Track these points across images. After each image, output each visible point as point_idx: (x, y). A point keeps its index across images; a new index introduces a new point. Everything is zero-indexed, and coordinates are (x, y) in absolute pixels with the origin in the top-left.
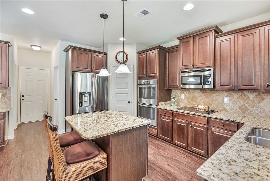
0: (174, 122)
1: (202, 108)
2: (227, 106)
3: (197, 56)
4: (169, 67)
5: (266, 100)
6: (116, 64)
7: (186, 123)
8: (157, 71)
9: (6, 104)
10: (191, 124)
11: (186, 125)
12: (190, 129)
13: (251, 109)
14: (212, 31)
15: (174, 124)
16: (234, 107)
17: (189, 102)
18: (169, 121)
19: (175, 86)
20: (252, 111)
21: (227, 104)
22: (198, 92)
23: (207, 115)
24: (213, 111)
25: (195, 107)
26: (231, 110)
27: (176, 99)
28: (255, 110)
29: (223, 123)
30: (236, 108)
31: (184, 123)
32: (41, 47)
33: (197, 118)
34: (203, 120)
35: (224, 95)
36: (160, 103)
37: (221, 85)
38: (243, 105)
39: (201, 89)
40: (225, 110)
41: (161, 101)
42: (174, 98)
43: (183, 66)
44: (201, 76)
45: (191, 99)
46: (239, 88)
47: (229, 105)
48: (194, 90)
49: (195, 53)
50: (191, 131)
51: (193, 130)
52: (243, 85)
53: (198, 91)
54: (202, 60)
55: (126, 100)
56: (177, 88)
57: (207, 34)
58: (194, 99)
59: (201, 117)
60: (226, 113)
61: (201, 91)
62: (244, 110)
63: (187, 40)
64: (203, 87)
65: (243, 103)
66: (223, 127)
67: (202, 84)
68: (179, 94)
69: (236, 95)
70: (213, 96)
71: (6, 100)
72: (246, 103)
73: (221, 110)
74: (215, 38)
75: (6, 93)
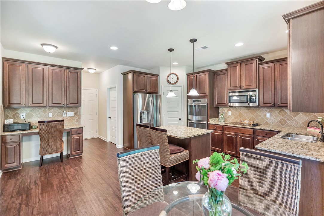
0: (224, 135)
1: (248, 123)
2: (269, 120)
3: (244, 79)
4: (218, 87)
5: (300, 114)
6: (168, 85)
7: (235, 135)
8: (207, 91)
9: (77, 121)
10: (240, 135)
11: (235, 136)
12: (238, 139)
13: (288, 122)
14: (256, 59)
15: (224, 136)
16: (275, 120)
17: (235, 118)
18: (220, 134)
19: (224, 105)
20: (289, 124)
21: (269, 119)
23: (253, 127)
24: (257, 125)
25: (241, 122)
26: (273, 123)
27: (224, 116)
28: (291, 123)
29: (266, 133)
30: (277, 121)
31: (233, 135)
32: (95, 70)
33: (245, 130)
34: (250, 131)
35: (267, 111)
36: (210, 119)
37: (264, 103)
38: (282, 119)
39: (246, 107)
40: (267, 123)
41: (211, 118)
42: (222, 115)
43: (231, 87)
44: (247, 96)
45: (238, 115)
46: (278, 105)
47: (271, 119)
48: (240, 108)
49: (242, 76)
50: (240, 140)
51: (241, 140)
52: (282, 103)
53: (244, 108)
54: (248, 82)
55: (177, 118)
56: (226, 106)
57: (252, 61)
58: (240, 115)
59: (248, 129)
60: (268, 126)
61: (247, 108)
62: (282, 123)
63: (234, 65)
64: (249, 105)
65: (282, 117)
66: (266, 136)
67: (249, 102)
68: (226, 111)
69: (277, 111)
70: (257, 112)
71: (77, 118)
72: (285, 117)
73: (264, 124)
74: (259, 65)
75: (77, 112)
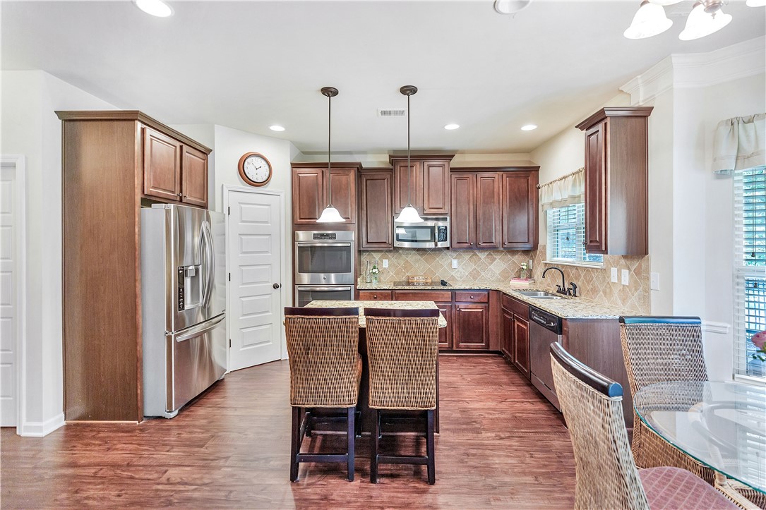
1: (422, 280)
3: (427, 195)
4: (369, 206)
5: (496, 261)
6: (242, 186)
8: (352, 212)
13: (482, 274)
14: (448, 161)
16: (464, 272)
17: (397, 274)
19: (383, 245)
20: (483, 277)
21: (456, 270)
22: (415, 254)
23: (445, 287)
24: (445, 282)
25: (411, 281)
26: (461, 278)
28: (486, 274)
29: (472, 295)
33: (436, 294)
34: (446, 296)
35: (452, 257)
37: (458, 243)
38: (474, 269)
40: (452, 278)
42: (374, 267)
43: (400, 208)
44: (432, 228)
45: (402, 267)
46: (479, 246)
47: (459, 271)
52: (485, 242)
54: (434, 202)
56: (387, 247)
58: (407, 267)
59: (443, 292)
62: (474, 275)
64: (436, 246)
65: (473, 266)
66: (472, 300)
67: (436, 241)
68: (377, 259)
69: (467, 256)
70: (437, 259)
72: (478, 266)
73: (448, 280)
